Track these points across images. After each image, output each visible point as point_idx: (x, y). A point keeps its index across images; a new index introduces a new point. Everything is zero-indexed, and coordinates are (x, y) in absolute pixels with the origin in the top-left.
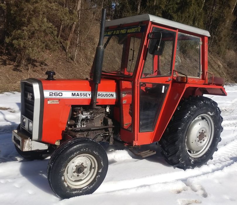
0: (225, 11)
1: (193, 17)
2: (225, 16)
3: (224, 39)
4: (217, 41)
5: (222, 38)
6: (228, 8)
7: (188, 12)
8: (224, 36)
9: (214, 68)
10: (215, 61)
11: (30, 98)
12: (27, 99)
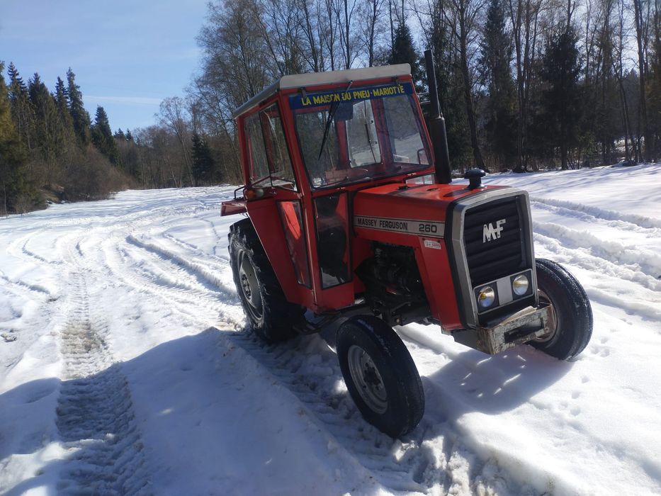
11: (496, 233)
12: (484, 241)
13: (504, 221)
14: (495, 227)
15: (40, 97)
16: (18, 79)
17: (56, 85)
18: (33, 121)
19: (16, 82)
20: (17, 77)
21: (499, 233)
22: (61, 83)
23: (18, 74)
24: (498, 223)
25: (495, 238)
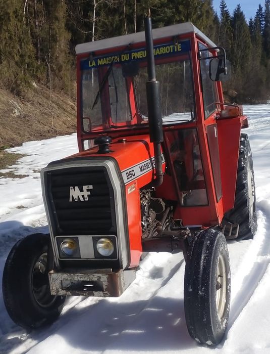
0: (55, 26)
1: (17, 38)
2: (57, 34)
3: (65, 67)
4: (57, 71)
5: (61, 66)
6: (57, 22)
7: (8, 31)
8: (64, 62)
9: (67, 112)
10: (65, 101)
11: (83, 196)
12: (71, 200)
13: (91, 187)
14: (81, 190)
15: (238, 23)
16: (226, 11)
17: (257, 11)
18: (230, 41)
19: (225, 14)
20: (225, 9)
21: (86, 196)
22: (261, 9)
23: (226, 7)
24: (85, 188)
25: (82, 199)
